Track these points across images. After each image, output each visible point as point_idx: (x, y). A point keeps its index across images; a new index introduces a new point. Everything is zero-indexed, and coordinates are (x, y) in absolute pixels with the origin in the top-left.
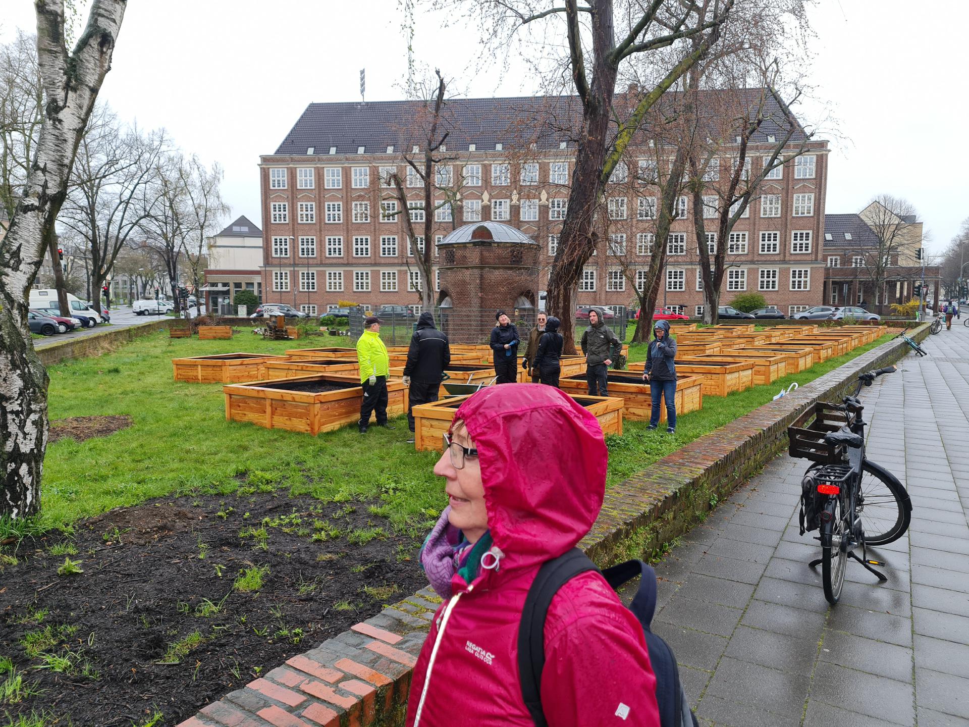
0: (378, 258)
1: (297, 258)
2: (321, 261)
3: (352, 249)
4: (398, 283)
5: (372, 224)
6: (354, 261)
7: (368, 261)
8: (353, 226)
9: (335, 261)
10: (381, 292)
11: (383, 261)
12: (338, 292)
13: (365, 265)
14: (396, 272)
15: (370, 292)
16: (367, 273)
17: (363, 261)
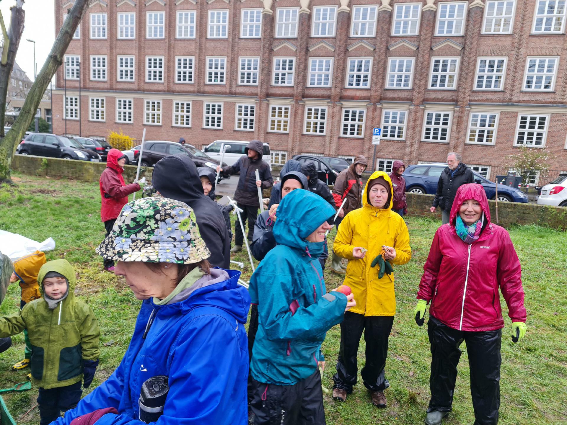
0: (172, 84)
1: (88, 81)
2: (111, 85)
3: (144, 72)
4: (192, 117)
5: (167, 40)
6: (146, 87)
7: (161, 87)
8: (147, 42)
9: (126, 86)
10: (172, 127)
11: (177, 88)
12: (128, 124)
13: (157, 92)
14: (191, 103)
15: (161, 126)
16: (159, 103)
17: (155, 88)
